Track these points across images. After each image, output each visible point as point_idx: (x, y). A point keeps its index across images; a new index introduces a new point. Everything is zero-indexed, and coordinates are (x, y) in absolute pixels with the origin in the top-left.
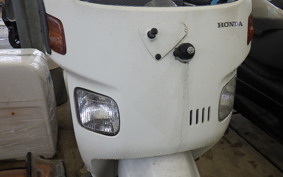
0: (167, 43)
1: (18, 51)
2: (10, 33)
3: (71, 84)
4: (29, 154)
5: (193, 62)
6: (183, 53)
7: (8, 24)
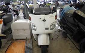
0: (42, 20)
1: (25, 20)
2: (24, 16)
3: (32, 24)
4: (26, 38)
5: (46, 22)
6: (44, 21)
7: (23, 14)
